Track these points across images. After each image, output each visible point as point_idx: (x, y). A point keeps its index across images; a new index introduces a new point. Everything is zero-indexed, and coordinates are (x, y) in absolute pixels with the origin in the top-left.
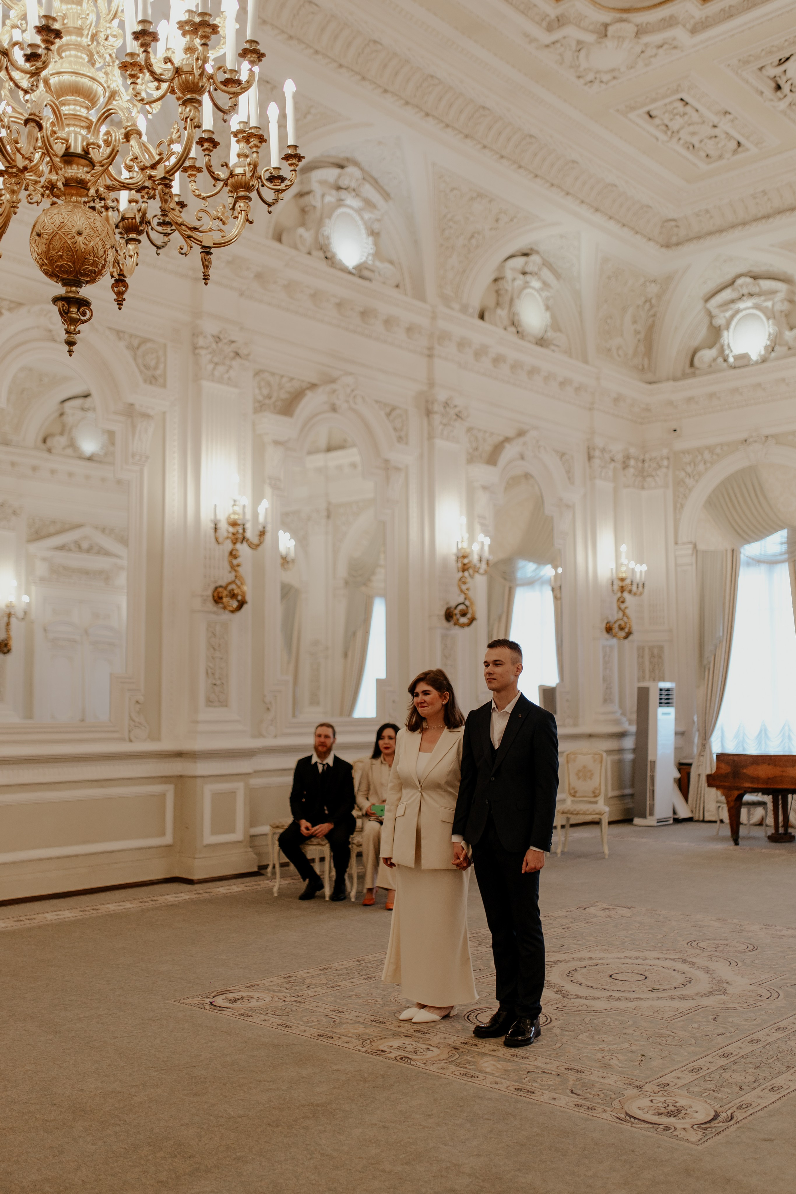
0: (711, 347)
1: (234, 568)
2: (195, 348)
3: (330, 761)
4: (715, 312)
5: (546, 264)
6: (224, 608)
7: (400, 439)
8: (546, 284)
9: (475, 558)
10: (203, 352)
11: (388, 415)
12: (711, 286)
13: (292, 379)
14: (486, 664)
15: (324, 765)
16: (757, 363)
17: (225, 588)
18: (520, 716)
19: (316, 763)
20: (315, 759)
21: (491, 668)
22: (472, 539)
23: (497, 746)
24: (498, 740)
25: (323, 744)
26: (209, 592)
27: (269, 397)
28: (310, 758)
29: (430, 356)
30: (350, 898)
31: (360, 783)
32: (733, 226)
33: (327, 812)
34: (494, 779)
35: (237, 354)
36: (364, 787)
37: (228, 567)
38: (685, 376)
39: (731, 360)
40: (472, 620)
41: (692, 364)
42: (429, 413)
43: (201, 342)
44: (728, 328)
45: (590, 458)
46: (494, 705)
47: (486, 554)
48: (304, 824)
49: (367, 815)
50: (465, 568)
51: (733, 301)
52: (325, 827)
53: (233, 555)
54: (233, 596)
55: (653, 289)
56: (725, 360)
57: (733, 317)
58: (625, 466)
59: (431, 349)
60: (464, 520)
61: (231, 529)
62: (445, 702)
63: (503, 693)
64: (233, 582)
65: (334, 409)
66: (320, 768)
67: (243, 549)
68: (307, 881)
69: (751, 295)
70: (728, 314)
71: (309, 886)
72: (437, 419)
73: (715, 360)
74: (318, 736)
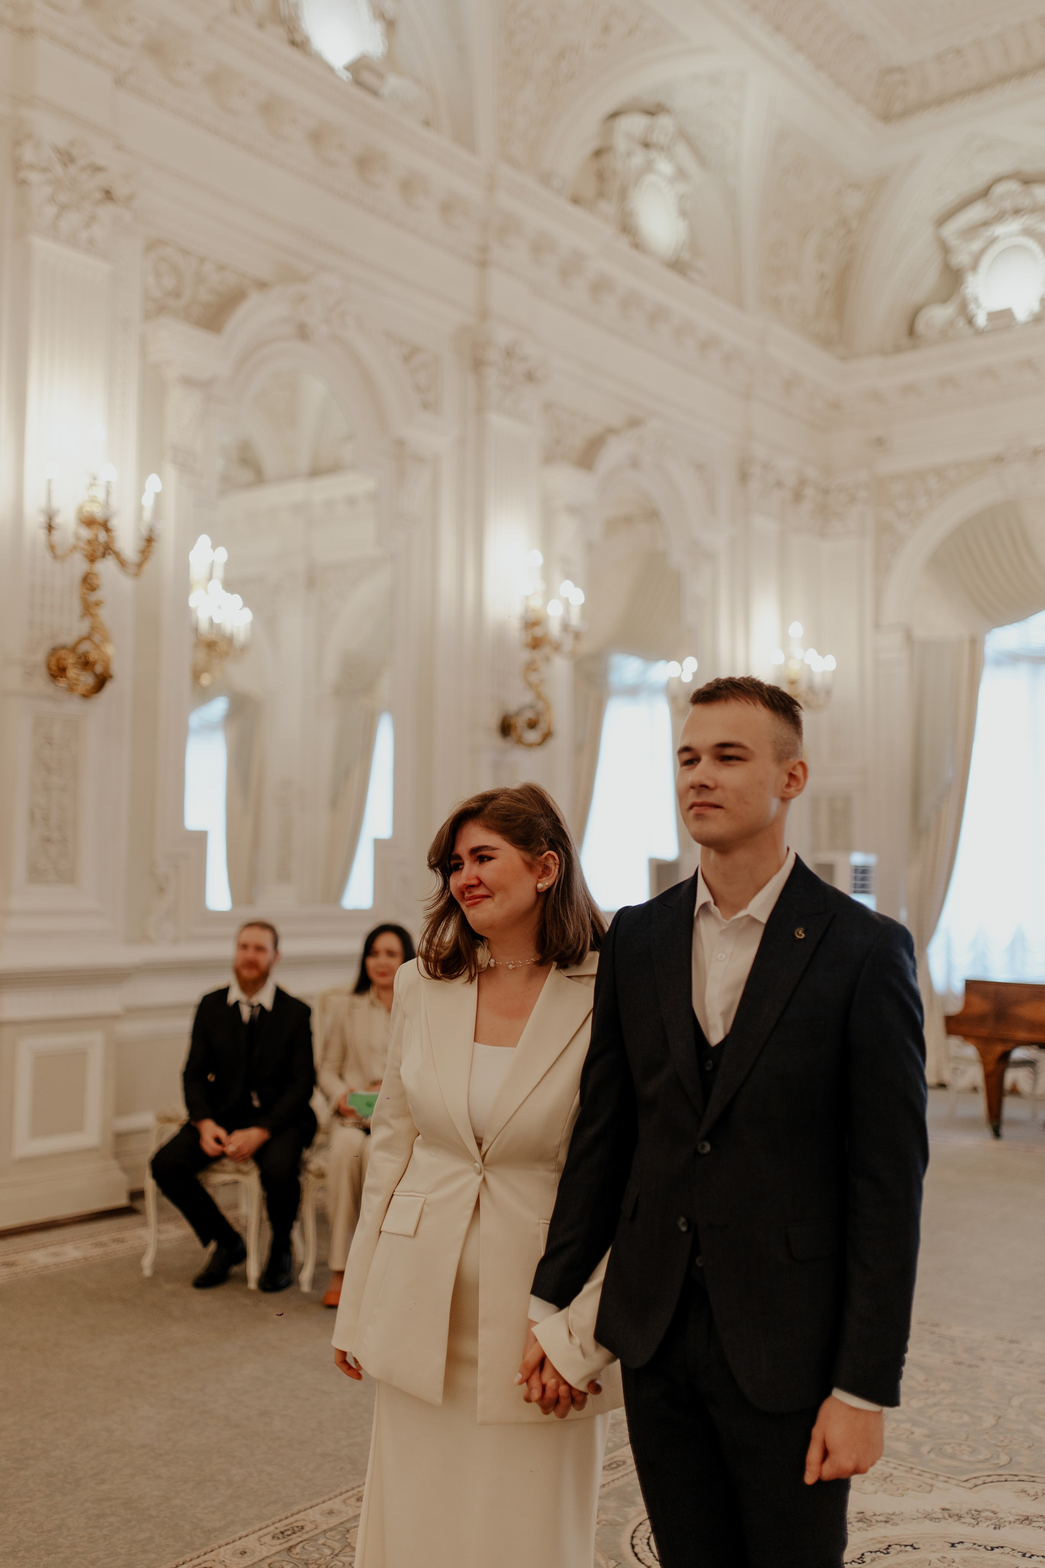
0: (944, 300)
1: (89, 609)
2: (17, 165)
3: (266, 998)
4: (954, 242)
5: (683, 135)
6: (71, 689)
7: (426, 406)
8: (681, 174)
9: (554, 628)
10: (34, 177)
11: (407, 359)
12: (950, 197)
13: (221, 268)
14: (686, 756)
15: (253, 1007)
16: (1026, 324)
17: (73, 649)
18: (800, 934)
19: (236, 1005)
20: (235, 995)
21: (706, 770)
22: (549, 594)
23: (716, 1035)
24: (725, 1014)
25: (252, 964)
26: (40, 657)
27: (177, 294)
28: (223, 993)
29: (483, 264)
30: (298, 1284)
31: (327, 1044)
32: (1003, 79)
33: (256, 1103)
34: (708, 1148)
35: (108, 195)
36: (334, 1053)
37: (77, 607)
38: (898, 349)
39: (981, 320)
40: (547, 736)
41: (911, 331)
42: (478, 365)
43: (28, 154)
44: (974, 266)
45: (744, 477)
46: (703, 895)
47: (575, 619)
48: (210, 1130)
49: (340, 1113)
50: (536, 644)
51: (986, 224)
52: (252, 1136)
53: (89, 583)
54: (86, 664)
55: (853, 201)
56: (970, 321)
57: (983, 251)
58: (798, 497)
59: (484, 249)
60: (537, 558)
61: (86, 533)
62: (543, 885)
63: (742, 856)
64: (88, 638)
65: (303, 333)
66: (245, 1013)
67: (107, 568)
68: (213, 1246)
69: (1017, 212)
70: (976, 246)
71: (216, 1255)
72: (492, 376)
73: (951, 323)
74: (244, 947)
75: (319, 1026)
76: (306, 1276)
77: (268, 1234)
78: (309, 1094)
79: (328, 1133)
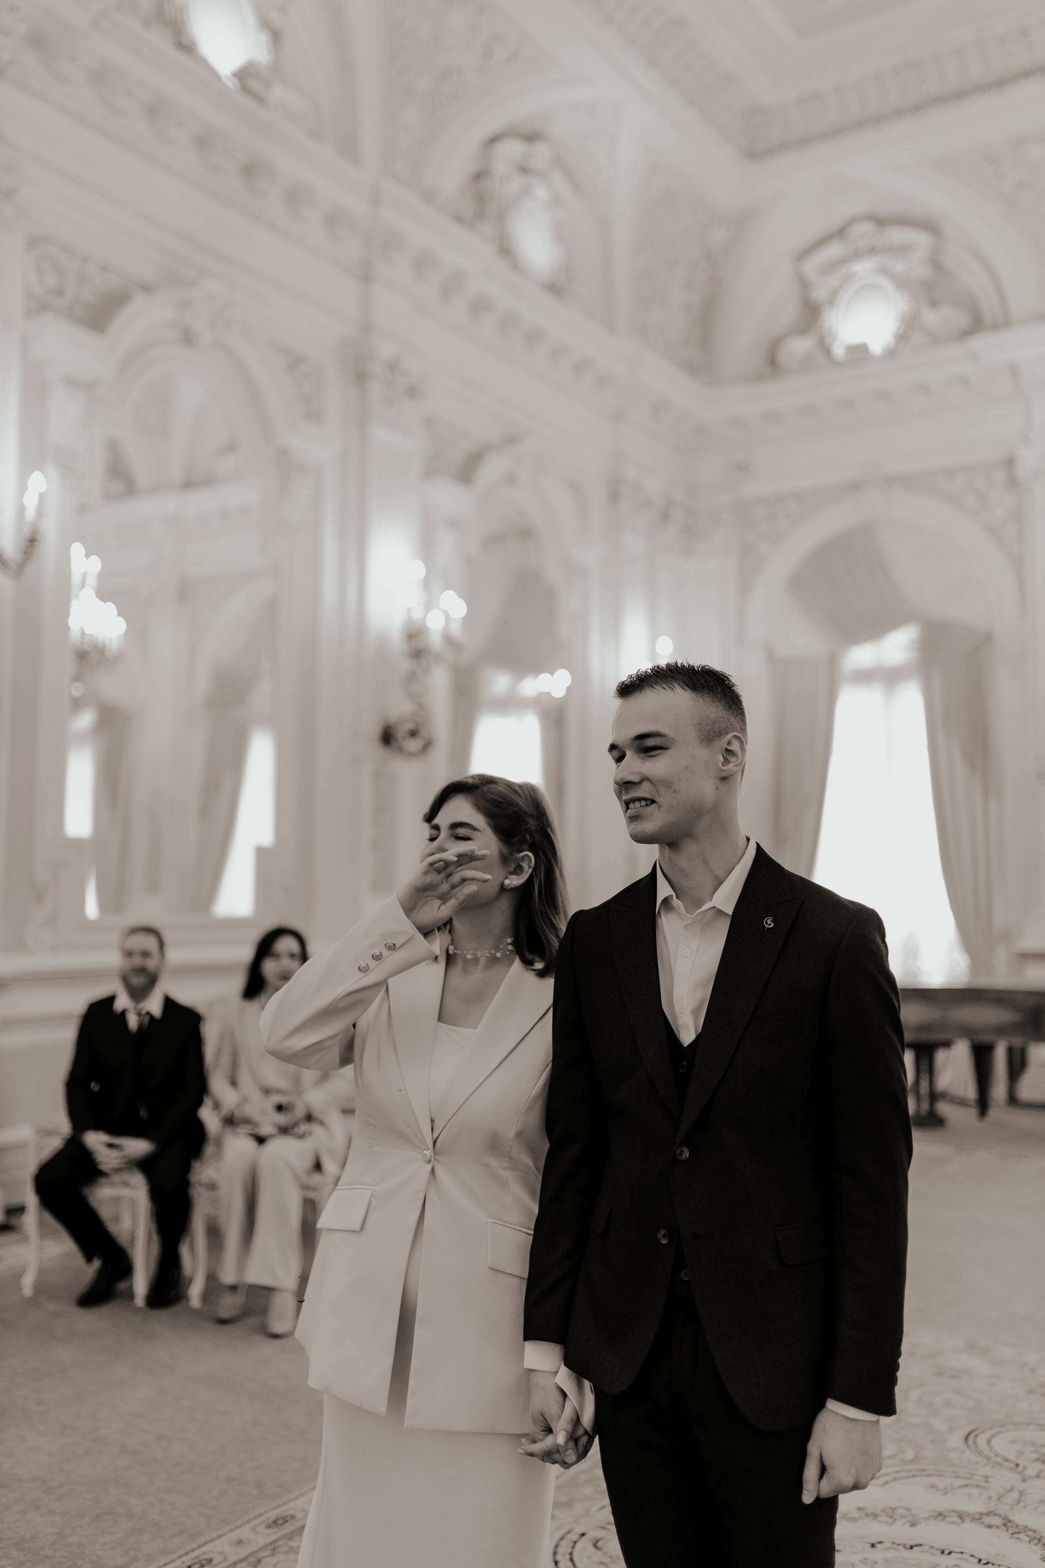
0: (803, 332)
3: (154, 1005)
7: (309, 415)
8: (557, 197)
9: (435, 639)
11: (291, 369)
12: (807, 235)
14: (615, 754)
15: (139, 1014)
16: (881, 358)
18: (769, 923)
19: (123, 1013)
20: (123, 1002)
22: (429, 605)
23: (688, 1036)
27: (59, 293)
28: (110, 1000)
29: (366, 278)
30: (187, 1299)
31: (219, 1051)
33: (144, 1113)
34: (686, 1154)
36: (225, 1060)
38: (760, 378)
39: (838, 353)
40: (427, 746)
41: (772, 360)
42: (361, 377)
44: (832, 304)
45: (614, 497)
46: (663, 890)
47: (456, 630)
50: (417, 654)
51: (842, 261)
52: (139, 1147)
55: (717, 234)
56: (827, 354)
57: (841, 286)
59: (367, 263)
60: (419, 569)
65: (187, 338)
66: (133, 1022)
68: (97, 1262)
69: (872, 251)
70: (833, 282)
71: (100, 1272)
72: (375, 389)
73: (810, 354)
74: (129, 954)
75: (210, 1033)
76: (195, 1291)
77: (156, 1249)
78: (199, 1103)
79: (219, 1143)
